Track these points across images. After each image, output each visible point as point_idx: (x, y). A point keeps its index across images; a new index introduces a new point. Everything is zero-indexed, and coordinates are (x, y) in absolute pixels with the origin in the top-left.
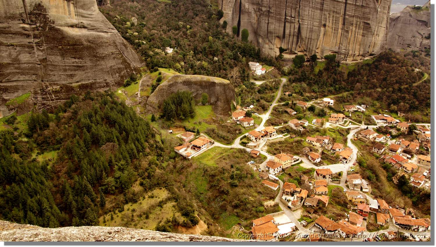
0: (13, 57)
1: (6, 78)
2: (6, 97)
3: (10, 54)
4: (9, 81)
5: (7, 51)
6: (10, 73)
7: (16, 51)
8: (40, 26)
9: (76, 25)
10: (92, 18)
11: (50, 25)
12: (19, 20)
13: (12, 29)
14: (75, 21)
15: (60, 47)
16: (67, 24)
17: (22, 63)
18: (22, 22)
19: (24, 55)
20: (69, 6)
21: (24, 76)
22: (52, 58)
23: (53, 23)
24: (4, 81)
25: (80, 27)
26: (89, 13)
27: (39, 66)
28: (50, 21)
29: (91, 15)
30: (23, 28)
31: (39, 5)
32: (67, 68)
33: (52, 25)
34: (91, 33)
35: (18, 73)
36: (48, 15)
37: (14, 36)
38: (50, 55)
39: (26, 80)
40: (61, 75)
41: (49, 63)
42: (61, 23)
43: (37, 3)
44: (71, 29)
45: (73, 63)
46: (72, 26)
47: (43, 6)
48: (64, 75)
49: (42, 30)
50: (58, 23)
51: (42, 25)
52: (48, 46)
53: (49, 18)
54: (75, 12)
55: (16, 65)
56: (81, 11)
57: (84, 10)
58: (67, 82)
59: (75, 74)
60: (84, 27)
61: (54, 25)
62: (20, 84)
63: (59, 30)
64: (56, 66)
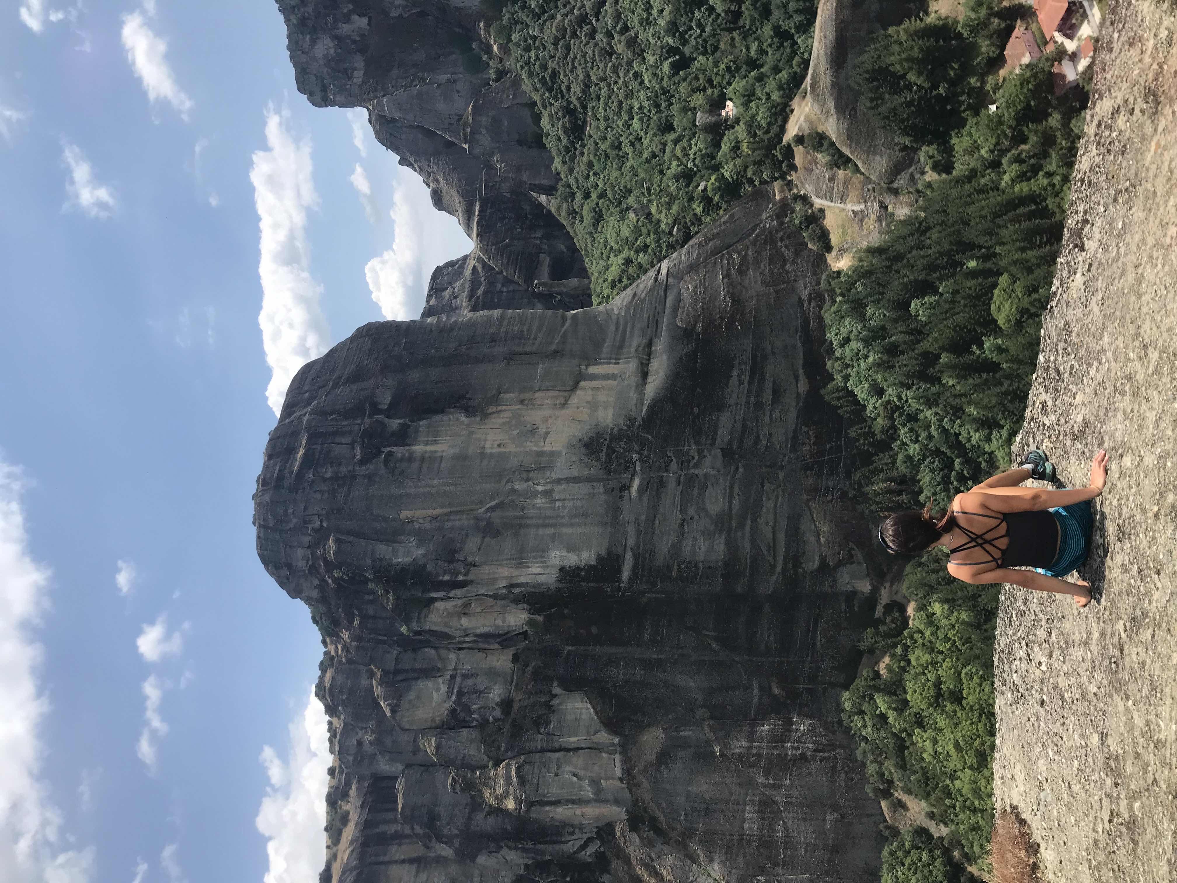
0: (712, 528)
1: (766, 553)
2: (814, 562)
3: (702, 533)
4: (773, 548)
5: (695, 539)
6: (753, 542)
7: (696, 517)
8: (640, 453)
9: (642, 364)
10: (626, 324)
11: (638, 428)
12: (621, 497)
13: (643, 518)
14: (631, 365)
15: (696, 410)
16: (637, 386)
17: (730, 507)
18: (627, 491)
19: (707, 501)
20: (593, 377)
21: (764, 510)
22: (723, 435)
23: (632, 420)
24: (771, 560)
25: (649, 354)
26: (612, 328)
27: (741, 470)
28: (628, 426)
29: (618, 323)
30: (642, 490)
31: (587, 446)
32: (753, 399)
33: (637, 423)
34: (664, 328)
35: (754, 521)
36: (612, 429)
37: (659, 517)
38: (714, 439)
39: (775, 506)
40: (771, 419)
41: (735, 445)
42: (635, 402)
43: (584, 451)
44: (650, 379)
45: (741, 382)
46: (645, 375)
47: (591, 438)
48: (772, 410)
49: (649, 450)
50: (634, 407)
51: (637, 448)
52: (692, 441)
53: (621, 429)
54: (609, 363)
55: (734, 523)
56: (606, 348)
57: (604, 340)
58: (794, 404)
59: (774, 383)
60: (650, 344)
61: (639, 419)
62: (783, 523)
63: (651, 407)
64: (744, 427)
